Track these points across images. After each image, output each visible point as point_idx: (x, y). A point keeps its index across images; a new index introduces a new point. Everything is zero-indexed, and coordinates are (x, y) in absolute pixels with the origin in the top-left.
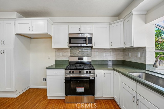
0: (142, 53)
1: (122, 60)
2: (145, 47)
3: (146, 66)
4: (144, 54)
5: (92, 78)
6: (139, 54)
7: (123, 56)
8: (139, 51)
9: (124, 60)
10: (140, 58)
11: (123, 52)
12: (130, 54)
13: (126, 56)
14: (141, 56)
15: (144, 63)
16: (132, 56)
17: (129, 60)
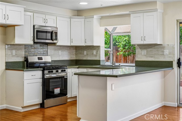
0: (97, 51)
1: (75, 59)
2: (100, 46)
3: (101, 61)
4: (99, 52)
5: (66, 77)
6: (95, 52)
7: (76, 54)
8: (94, 49)
9: (77, 59)
10: (96, 56)
11: (76, 49)
12: (85, 53)
13: (81, 54)
14: (97, 53)
15: (98, 59)
16: (87, 54)
17: (85, 59)
